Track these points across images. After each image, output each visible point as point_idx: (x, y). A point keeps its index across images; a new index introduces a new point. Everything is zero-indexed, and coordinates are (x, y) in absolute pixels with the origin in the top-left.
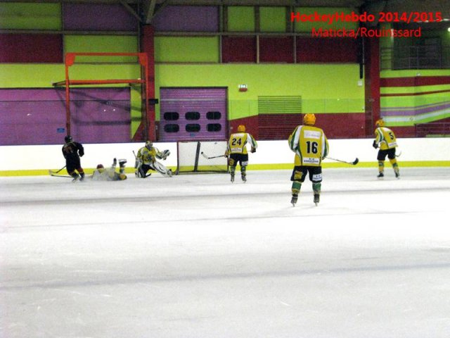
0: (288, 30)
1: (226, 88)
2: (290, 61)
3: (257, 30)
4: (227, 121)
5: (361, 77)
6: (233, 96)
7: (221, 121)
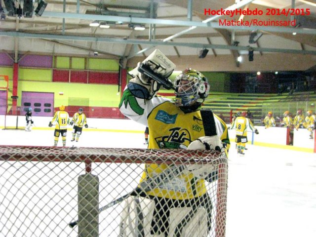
0: (85, 69)
1: (54, 93)
2: (85, 82)
3: (70, 68)
4: (54, 108)
5: (119, 91)
6: (57, 97)
7: (51, 108)
